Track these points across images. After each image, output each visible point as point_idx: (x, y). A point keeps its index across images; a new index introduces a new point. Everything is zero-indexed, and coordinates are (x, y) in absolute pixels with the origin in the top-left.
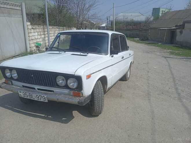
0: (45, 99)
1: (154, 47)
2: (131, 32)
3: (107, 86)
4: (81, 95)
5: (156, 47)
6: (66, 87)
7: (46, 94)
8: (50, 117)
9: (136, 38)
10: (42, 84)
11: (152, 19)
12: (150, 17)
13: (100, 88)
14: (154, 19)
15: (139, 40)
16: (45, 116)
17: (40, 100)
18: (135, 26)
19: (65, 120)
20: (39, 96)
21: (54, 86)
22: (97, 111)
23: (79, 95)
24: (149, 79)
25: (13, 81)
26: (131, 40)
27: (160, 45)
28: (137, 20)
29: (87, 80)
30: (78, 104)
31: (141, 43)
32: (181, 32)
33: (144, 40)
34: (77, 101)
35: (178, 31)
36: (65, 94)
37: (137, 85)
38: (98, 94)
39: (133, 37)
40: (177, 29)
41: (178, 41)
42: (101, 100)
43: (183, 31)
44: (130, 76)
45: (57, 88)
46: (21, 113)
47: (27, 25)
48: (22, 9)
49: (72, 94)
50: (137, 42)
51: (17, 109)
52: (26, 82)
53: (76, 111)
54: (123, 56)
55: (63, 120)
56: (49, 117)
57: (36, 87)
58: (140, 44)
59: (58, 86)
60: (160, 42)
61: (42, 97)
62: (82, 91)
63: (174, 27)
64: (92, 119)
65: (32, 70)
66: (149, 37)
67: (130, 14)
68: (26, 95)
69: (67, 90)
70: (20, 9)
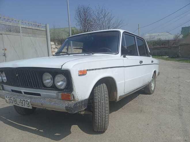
0: (28, 104)
1: (186, 63)
2: (159, 51)
3: (117, 93)
4: (73, 99)
5: (188, 63)
6: (54, 87)
7: (31, 98)
8: (42, 131)
9: (164, 56)
10: (28, 86)
11: (181, 37)
12: (179, 35)
13: (103, 92)
14: (183, 37)
15: (169, 57)
16: (36, 130)
17: (24, 106)
18: (163, 45)
19: (58, 135)
20: (23, 100)
21: (41, 88)
22: (100, 124)
23: (69, 99)
24: (180, 93)
25: (4, 85)
26: (159, 58)
28: (164, 39)
29: (80, 77)
30: (66, 110)
31: (171, 60)
33: (174, 58)
34: (65, 106)
36: (51, 98)
37: (164, 98)
38: (99, 100)
39: (162, 55)
42: (104, 108)
44: (154, 88)
45: (43, 89)
46: (10, 125)
47: (51, 45)
48: (46, 30)
49: (60, 97)
50: (166, 59)
51: (10, 121)
52: (13, 84)
53: (77, 126)
54: (141, 60)
55: (56, 135)
56: (40, 131)
57: (23, 90)
58: (169, 61)
59: (45, 87)
61: (25, 103)
62: (72, 93)
64: (95, 136)
65: (17, 68)
66: (179, 54)
67: (157, 34)
68: (11, 100)
69: (54, 91)
70: (45, 30)
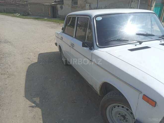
9: (16, 14)
27: (47, 19)
32: (62, 8)
35: (59, 6)
40: (57, 5)
41: (60, 15)
43: (63, 6)
60: (46, 17)
63: (53, 3)
